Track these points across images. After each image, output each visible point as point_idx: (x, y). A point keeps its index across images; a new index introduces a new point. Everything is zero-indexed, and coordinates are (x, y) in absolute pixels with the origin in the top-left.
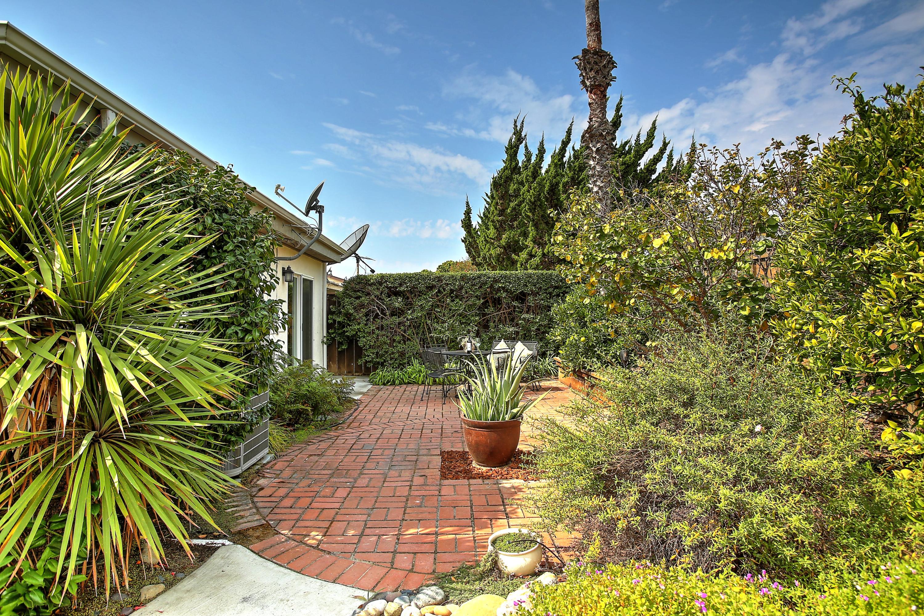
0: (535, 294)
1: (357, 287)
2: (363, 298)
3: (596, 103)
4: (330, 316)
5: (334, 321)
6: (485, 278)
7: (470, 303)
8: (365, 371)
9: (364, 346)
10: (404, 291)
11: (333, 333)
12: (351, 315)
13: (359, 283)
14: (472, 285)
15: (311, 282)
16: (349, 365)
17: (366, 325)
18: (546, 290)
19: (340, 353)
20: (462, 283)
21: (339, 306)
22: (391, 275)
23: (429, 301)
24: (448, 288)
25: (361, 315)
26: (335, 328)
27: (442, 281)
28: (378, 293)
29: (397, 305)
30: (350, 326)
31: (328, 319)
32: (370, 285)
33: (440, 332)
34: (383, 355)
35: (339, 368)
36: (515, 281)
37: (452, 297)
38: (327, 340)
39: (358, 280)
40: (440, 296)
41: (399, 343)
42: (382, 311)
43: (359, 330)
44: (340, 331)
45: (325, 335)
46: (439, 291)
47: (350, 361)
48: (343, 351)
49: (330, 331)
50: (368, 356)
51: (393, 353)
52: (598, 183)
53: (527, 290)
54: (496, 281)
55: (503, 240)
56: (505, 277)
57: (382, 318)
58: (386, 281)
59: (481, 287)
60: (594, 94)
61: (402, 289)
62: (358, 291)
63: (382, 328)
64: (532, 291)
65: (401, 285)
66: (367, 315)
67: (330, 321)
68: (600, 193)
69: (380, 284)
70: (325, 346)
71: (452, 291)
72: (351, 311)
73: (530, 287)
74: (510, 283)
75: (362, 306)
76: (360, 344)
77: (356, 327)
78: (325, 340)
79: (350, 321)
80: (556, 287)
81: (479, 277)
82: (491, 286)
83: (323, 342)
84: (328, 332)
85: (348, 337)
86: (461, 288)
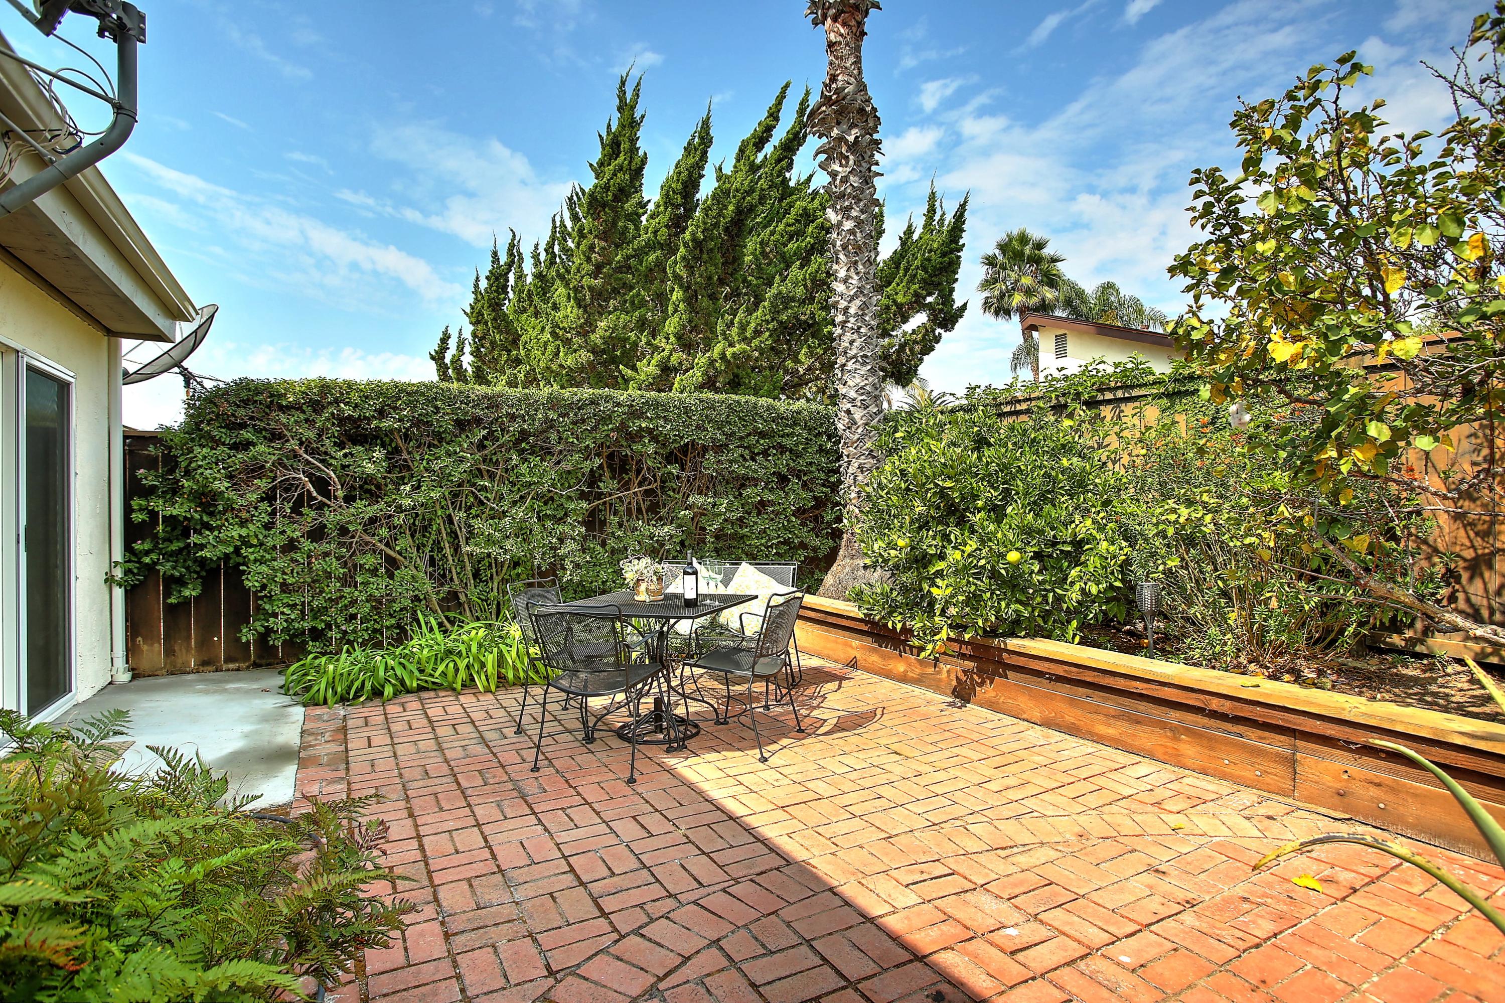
0: (720, 448)
1: (241, 412)
2: (261, 448)
3: (847, 44)
4: (136, 503)
5: (153, 514)
6: (610, 405)
7: (566, 466)
8: (260, 657)
9: (264, 587)
10: (392, 431)
11: (147, 553)
12: (216, 496)
13: (246, 402)
14: (574, 423)
15: (64, 388)
16: (204, 643)
17: (268, 526)
18: (741, 438)
19: (170, 609)
20: (552, 415)
21: (172, 471)
22: (350, 386)
23: (462, 460)
24: (514, 427)
25: (253, 497)
26: (155, 537)
27: (498, 406)
28: (311, 434)
29: (370, 468)
30: (211, 529)
31: (128, 510)
32: (281, 408)
33: (490, 541)
34: (323, 610)
35: (169, 652)
36: (679, 416)
37: (523, 451)
38: (127, 572)
39: (244, 395)
40: (491, 447)
41: (374, 572)
42: (322, 485)
43: (245, 542)
44: (175, 546)
45: (118, 556)
46: (490, 436)
47: (209, 628)
48: (186, 602)
49: (138, 546)
50: (275, 615)
51: (354, 602)
52: (854, 214)
53: (704, 438)
54: (636, 413)
55: (599, 333)
56: (657, 404)
57: (322, 506)
58: (337, 401)
59: (596, 428)
60: (844, 24)
61: (385, 424)
62: (243, 426)
63: (317, 534)
64: (714, 440)
65: (381, 413)
66: (269, 497)
67: (137, 517)
68: (858, 235)
69: (317, 407)
70: (119, 593)
71: (524, 435)
72: (222, 485)
73: (712, 433)
74: (666, 419)
75: (256, 470)
76: (251, 583)
77: (236, 532)
78: (118, 573)
79: (211, 514)
80: (762, 435)
81: (593, 402)
82: (622, 428)
83: (109, 580)
84: (128, 547)
85: (203, 562)
86: (550, 424)
